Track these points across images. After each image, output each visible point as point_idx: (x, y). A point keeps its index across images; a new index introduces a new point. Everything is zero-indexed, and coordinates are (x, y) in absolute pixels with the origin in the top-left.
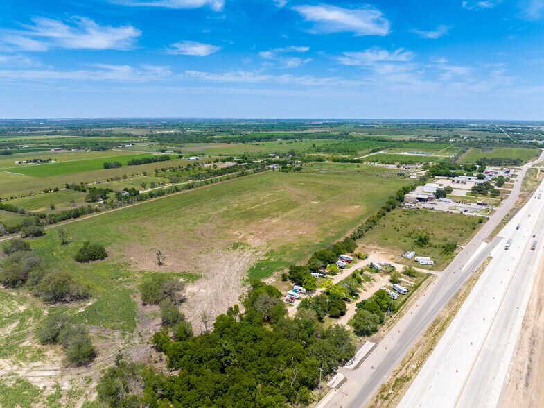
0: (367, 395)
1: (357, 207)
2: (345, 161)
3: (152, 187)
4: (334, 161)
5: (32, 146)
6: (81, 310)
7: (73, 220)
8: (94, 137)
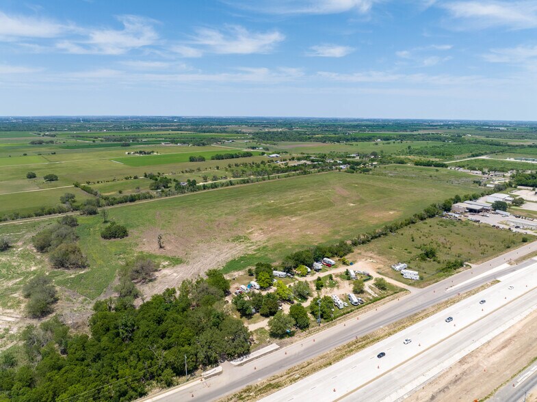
0: (227, 391)
1: (391, 213)
2: (429, 164)
3: (213, 180)
4: (417, 164)
5: (150, 139)
6: (73, 276)
7: (129, 204)
8: (208, 134)
